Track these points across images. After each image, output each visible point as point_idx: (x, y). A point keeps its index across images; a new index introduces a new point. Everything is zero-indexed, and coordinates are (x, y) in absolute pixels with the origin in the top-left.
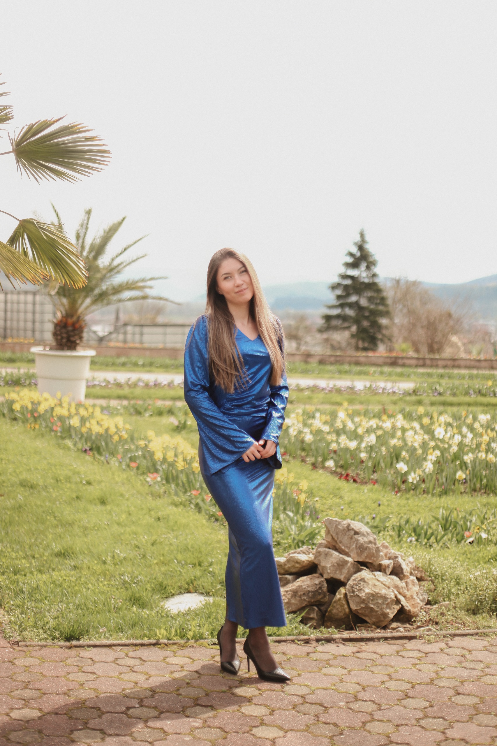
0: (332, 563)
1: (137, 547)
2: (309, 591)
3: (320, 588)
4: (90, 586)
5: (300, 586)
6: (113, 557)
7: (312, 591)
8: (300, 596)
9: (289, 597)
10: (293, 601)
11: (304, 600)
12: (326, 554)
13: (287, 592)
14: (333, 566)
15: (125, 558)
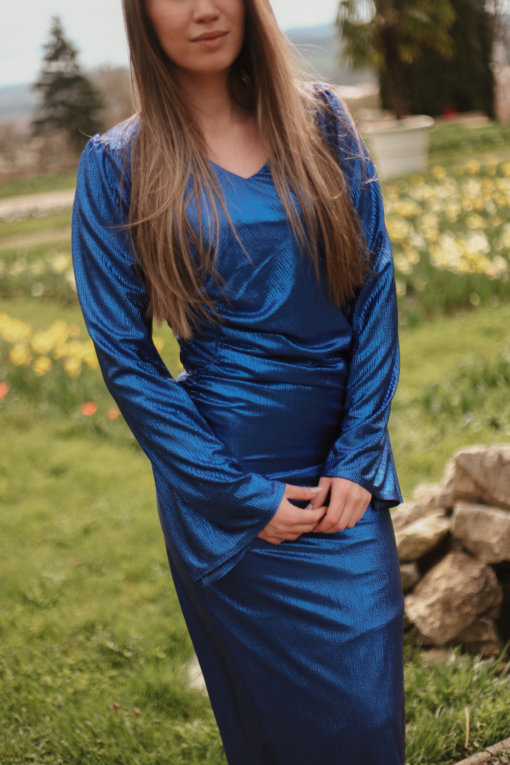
0: (496, 533)
1: (61, 545)
2: (471, 596)
3: (486, 583)
4: (48, 679)
5: (450, 590)
6: (42, 586)
7: (477, 594)
8: (459, 608)
9: (439, 614)
10: (449, 621)
11: (468, 614)
12: (477, 518)
13: (431, 606)
14: (502, 539)
15: (66, 584)
